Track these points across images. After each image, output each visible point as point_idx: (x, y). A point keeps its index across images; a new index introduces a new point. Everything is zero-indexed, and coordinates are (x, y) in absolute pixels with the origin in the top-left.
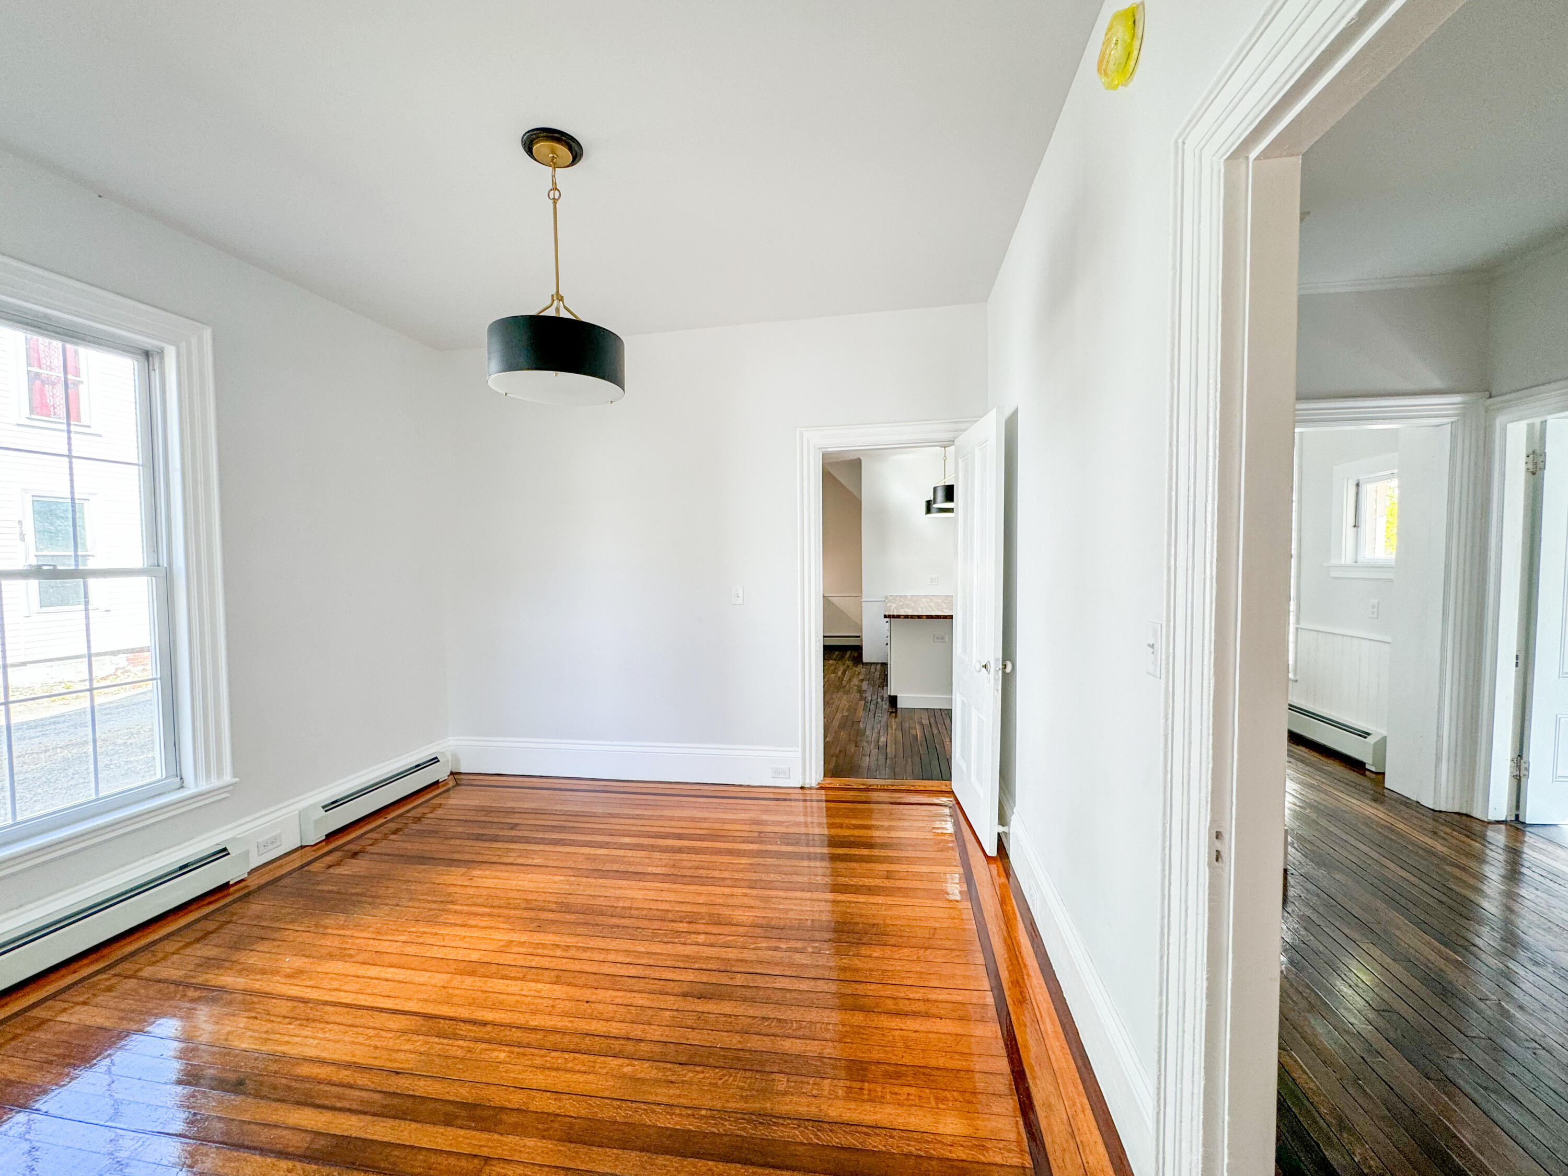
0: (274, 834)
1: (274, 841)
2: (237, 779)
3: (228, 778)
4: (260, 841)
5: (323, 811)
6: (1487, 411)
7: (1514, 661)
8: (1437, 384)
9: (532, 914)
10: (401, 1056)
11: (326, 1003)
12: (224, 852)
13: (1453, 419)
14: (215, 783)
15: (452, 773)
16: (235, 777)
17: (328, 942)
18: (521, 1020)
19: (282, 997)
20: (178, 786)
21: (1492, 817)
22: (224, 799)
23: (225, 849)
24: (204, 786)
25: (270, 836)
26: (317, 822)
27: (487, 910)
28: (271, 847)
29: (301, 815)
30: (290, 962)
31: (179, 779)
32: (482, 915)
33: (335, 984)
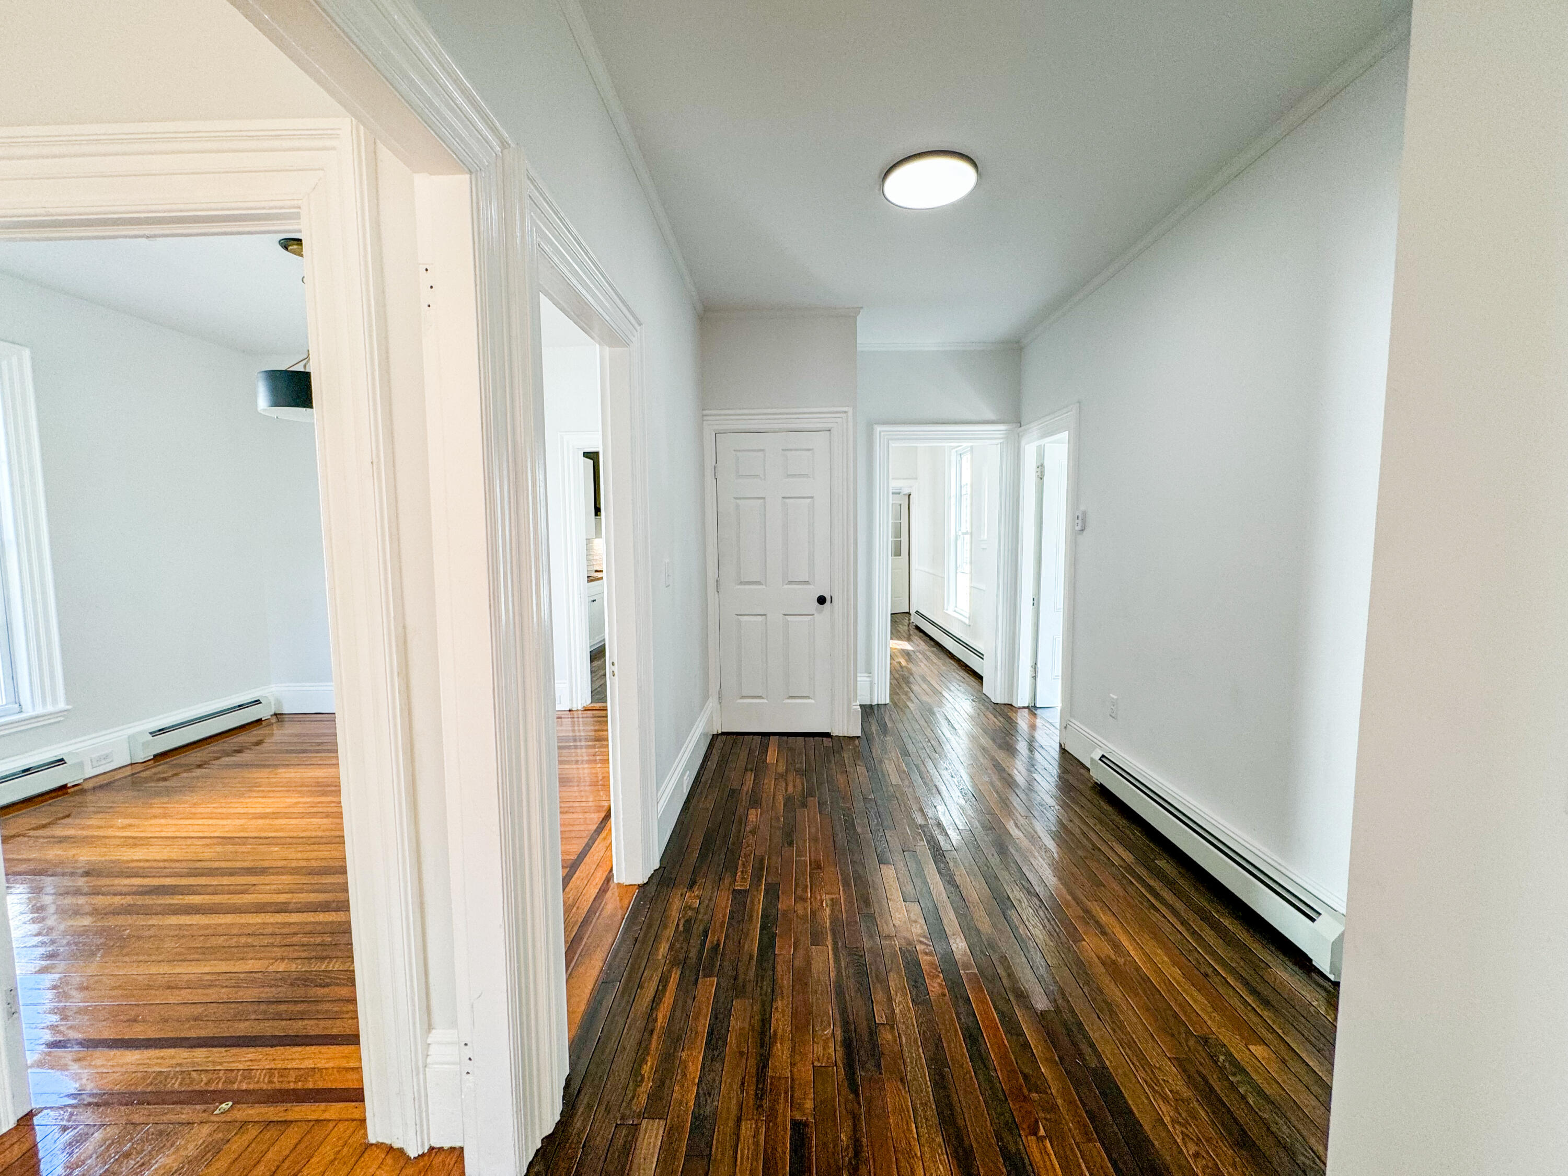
0: (106, 752)
1: (106, 757)
2: (69, 707)
3: (62, 705)
4: (93, 756)
5: (150, 736)
6: (1018, 434)
7: (1032, 602)
8: (991, 416)
9: (320, 788)
10: (206, 854)
11: (151, 837)
12: (61, 761)
13: (1001, 441)
14: (50, 708)
15: (275, 714)
16: (68, 704)
17: (154, 811)
18: (291, 834)
19: (115, 837)
20: (18, 710)
21: (1020, 705)
22: (59, 722)
23: (62, 760)
24: (40, 710)
25: (103, 753)
26: (145, 745)
27: (285, 789)
28: (103, 762)
29: (131, 739)
30: (120, 822)
31: (18, 705)
32: (280, 791)
33: (158, 829)
